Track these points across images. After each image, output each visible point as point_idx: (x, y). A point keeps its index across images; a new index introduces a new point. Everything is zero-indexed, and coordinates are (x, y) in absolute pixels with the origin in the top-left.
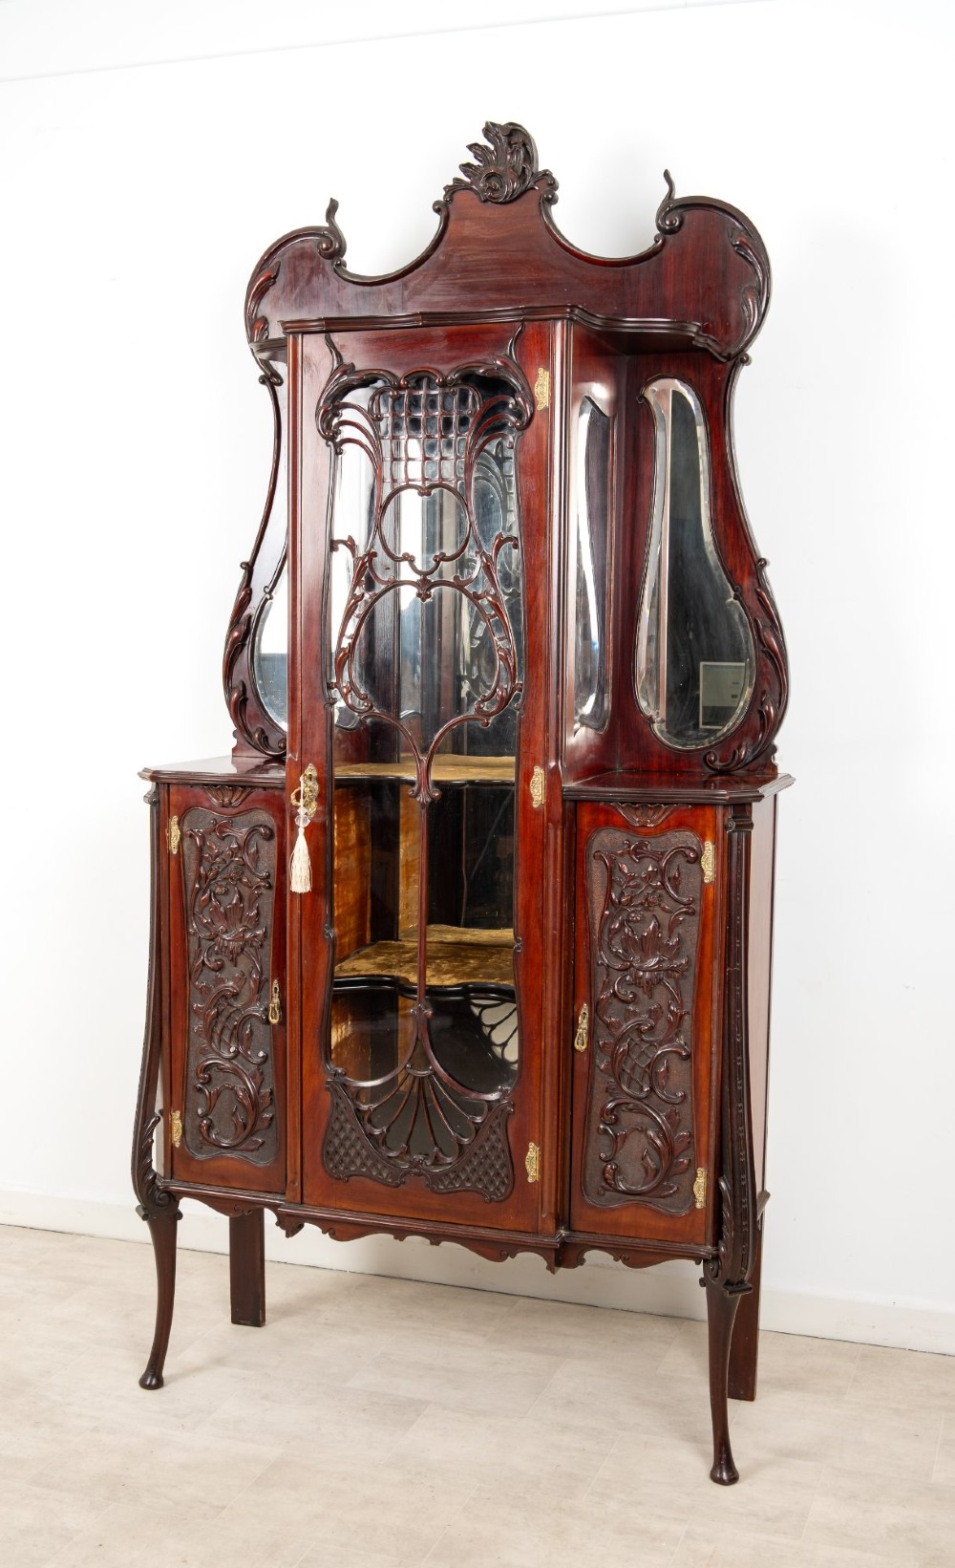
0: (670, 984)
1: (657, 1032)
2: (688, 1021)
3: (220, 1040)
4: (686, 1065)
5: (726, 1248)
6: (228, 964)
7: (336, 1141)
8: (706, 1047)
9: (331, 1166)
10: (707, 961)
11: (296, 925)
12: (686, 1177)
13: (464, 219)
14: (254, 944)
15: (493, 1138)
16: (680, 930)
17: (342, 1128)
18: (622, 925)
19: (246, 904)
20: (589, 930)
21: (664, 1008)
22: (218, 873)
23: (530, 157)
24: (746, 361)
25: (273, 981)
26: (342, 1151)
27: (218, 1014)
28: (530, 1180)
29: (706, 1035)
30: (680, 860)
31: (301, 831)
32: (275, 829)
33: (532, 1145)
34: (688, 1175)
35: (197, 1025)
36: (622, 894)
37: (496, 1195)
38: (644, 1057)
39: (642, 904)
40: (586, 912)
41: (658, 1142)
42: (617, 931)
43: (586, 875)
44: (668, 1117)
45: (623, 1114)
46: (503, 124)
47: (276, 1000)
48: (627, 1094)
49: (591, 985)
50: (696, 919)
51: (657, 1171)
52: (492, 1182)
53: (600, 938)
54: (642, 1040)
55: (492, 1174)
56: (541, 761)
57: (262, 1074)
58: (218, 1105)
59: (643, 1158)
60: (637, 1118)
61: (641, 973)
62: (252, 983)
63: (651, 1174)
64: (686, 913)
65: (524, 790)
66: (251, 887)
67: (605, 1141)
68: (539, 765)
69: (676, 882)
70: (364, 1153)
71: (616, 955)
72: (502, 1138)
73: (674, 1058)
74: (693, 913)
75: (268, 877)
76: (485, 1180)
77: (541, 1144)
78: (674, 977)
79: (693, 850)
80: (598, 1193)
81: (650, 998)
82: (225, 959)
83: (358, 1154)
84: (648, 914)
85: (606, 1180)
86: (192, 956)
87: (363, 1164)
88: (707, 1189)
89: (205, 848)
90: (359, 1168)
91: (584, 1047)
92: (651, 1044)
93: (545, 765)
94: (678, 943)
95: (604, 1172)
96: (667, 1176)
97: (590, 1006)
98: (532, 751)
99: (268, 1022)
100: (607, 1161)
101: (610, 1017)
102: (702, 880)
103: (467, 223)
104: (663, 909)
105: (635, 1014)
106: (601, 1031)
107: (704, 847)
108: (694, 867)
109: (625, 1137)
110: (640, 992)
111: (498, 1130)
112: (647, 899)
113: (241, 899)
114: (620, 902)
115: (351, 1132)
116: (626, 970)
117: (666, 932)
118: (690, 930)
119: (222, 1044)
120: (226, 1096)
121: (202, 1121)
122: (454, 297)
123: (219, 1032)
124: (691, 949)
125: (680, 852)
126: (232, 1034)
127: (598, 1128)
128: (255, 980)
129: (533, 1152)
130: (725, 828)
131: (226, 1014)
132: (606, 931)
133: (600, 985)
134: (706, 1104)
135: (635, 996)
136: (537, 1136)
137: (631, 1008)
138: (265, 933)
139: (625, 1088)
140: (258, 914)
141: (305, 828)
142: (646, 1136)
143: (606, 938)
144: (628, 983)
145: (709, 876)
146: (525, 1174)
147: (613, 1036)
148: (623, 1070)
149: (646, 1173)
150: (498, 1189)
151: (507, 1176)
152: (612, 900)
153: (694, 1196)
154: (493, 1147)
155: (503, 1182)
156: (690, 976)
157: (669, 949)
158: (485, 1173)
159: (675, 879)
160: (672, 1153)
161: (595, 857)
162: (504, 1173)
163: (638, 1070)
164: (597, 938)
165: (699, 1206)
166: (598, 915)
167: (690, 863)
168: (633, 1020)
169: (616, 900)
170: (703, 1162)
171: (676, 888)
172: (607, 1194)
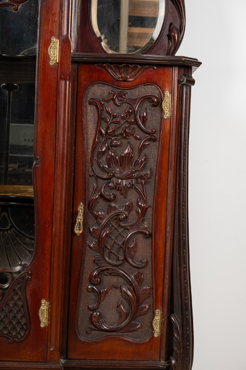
0: (139, 187)
1: (129, 221)
2: (150, 212)
4: (149, 241)
5: (176, 360)
8: (163, 228)
10: (164, 171)
12: (147, 317)
15: (16, 298)
16: (146, 151)
18: (108, 148)
20: (85, 152)
21: (135, 204)
28: (42, 326)
29: (163, 221)
30: (147, 105)
33: (43, 301)
34: (149, 315)
36: (108, 128)
37: (17, 338)
38: (120, 238)
39: (121, 134)
40: (83, 140)
41: (129, 293)
42: (104, 153)
43: (83, 115)
44: (136, 277)
45: (105, 277)
48: (108, 263)
49: (85, 189)
50: (157, 143)
51: (127, 315)
52: (14, 328)
53: (92, 158)
54: (119, 226)
55: (14, 323)
56: (57, 33)
59: (118, 306)
60: (114, 280)
61: (120, 181)
63: (123, 316)
64: (150, 140)
65: (44, 54)
67: (92, 296)
68: (55, 36)
69: (144, 120)
71: (103, 169)
72: (22, 298)
73: (140, 236)
74: (154, 140)
76: (10, 327)
77: (49, 299)
78: (142, 183)
79: (156, 98)
80: (87, 333)
81: (125, 198)
84: (125, 141)
85: (92, 323)
88: (162, 324)
91: (81, 232)
92: (125, 228)
93: (59, 36)
94: (145, 159)
95: (91, 318)
96: (134, 318)
97: (85, 204)
98: (50, 27)
100: (94, 310)
101: (98, 212)
102: (162, 118)
104: (136, 138)
105: (115, 208)
106: (92, 221)
107: (164, 94)
108: (158, 108)
109: (106, 292)
110: (118, 194)
111: (19, 292)
112: (125, 131)
114: (106, 133)
116: (110, 179)
117: (136, 153)
124: (152, 164)
125: (148, 98)
127: (87, 288)
129: (44, 306)
130: (179, 82)
132: (96, 153)
133: (91, 190)
135: (115, 196)
136: (47, 294)
137: (113, 205)
139: (107, 259)
142: (121, 291)
143: (96, 158)
144: (111, 188)
145: (167, 114)
146: (39, 321)
147: (99, 224)
148: (106, 247)
149: (120, 316)
150: (18, 333)
151: (25, 324)
152: (101, 132)
153: (153, 329)
154: (15, 304)
155: (22, 328)
156: (152, 181)
157: (136, 164)
158: (10, 322)
159: (144, 117)
160: (138, 301)
161: (90, 103)
162: (23, 321)
163: (116, 246)
164: (89, 158)
165: (156, 335)
166: (91, 142)
167: (154, 106)
168: (113, 213)
169: (104, 132)
170: (160, 306)
171: (144, 122)
172: (93, 332)
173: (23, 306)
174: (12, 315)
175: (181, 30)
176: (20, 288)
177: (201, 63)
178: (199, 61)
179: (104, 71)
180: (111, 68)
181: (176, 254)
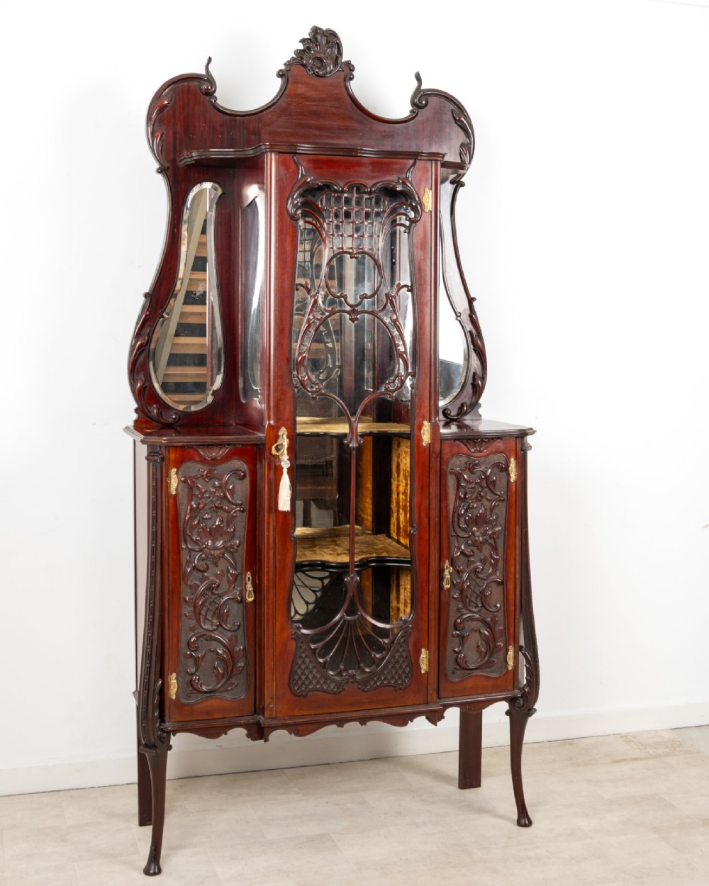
0: (491, 541)
1: (484, 572)
2: (501, 562)
3: (206, 619)
4: (500, 588)
6: (211, 566)
7: (299, 672)
8: (513, 576)
9: (296, 688)
10: (512, 527)
11: (271, 532)
12: (501, 655)
13: (298, 83)
14: (232, 550)
15: (401, 650)
16: (496, 511)
17: (304, 662)
18: (466, 511)
19: (225, 523)
20: (447, 517)
21: (488, 557)
22: (205, 505)
23: (340, 53)
24: (462, 185)
25: (246, 573)
26: (303, 678)
27: (205, 601)
28: (423, 672)
29: (513, 569)
30: (496, 470)
31: (285, 471)
32: (247, 472)
33: (423, 650)
34: (503, 652)
35: (187, 610)
36: (466, 493)
37: (403, 685)
38: (478, 588)
39: (476, 498)
40: (447, 506)
41: (487, 634)
42: (463, 515)
43: (446, 484)
44: (491, 619)
45: (467, 623)
46: (324, 29)
47: (249, 587)
48: (470, 610)
49: (449, 548)
50: (505, 503)
51: (486, 653)
52: (400, 677)
53: (453, 521)
54: (477, 577)
55: (400, 672)
56: (428, 417)
57: (236, 637)
58: (203, 664)
60: (474, 624)
61: (477, 538)
62: (229, 575)
63: (483, 655)
64: (500, 500)
65: (418, 436)
66: (230, 512)
67: (457, 640)
68: (426, 420)
69: (494, 483)
70: (318, 676)
71: (463, 529)
72: (406, 649)
73: (494, 584)
74: (503, 501)
75: (242, 504)
76: (396, 677)
77: (428, 648)
78: (494, 539)
79: (503, 464)
80: (454, 673)
81: (481, 552)
82: (209, 563)
83: (314, 677)
84: (479, 503)
85: (458, 664)
86: (184, 563)
87: (318, 683)
88: (515, 658)
89: (195, 489)
90: (315, 686)
91: (448, 586)
92: (482, 579)
93: (429, 420)
94: (495, 518)
95: (456, 660)
96: (490, 657)
97: (449, 561)
98: (422, 412)
99: (242, 601)
100: (459, 653)
101: (459, 567)
102: (508, 481)
103: (300, 85)
104: (488, 500)
105: (473, 562)
106: (454, 575)
107: (509, 461)
108: (504, 474)
109: (468, 636)
110: (475, 549)
112: (479, 494)
113: (222, 521)
114: (465, 497)
115: (309, 664)
116: (469, 537)
117: (488, 513)
118: (501, 510)
119: (207, 621)
120: (209, 656)
121: (192, 677)
122: (291, 131)
123: (204, 614)
124: (502, 521)
125: (497, 465)
126: (214, 613)
127: (452, 635)
128: (232, 574)
129: (424, 654)
130: (522, 450)
131: (209, 600)
132: (456, 515)
133: (454, 548)
134: (513, 608)
135: (473, 552)
136: (426, 644)
137: (472, 559)
138: (240, 542)
140: (234, 530)
141: (288, 469)
142: (480, 633)
143: (456, 520)
144: (469, 545)
145: (513, 477)
146: (419, 668)
147: (461, 577)
148: (467, 596)
149: (480, 655)
150: (404, 681)
151: (409, 672)
152: (460, 497)
153: (507, 663)
154: (401, 656)
155: (406, 677)
156: (502, 537)
157: (491, 522)
158: (397, 672)
159: (494, 481)
160: (495, 639)
161: (450, 473)
162: (407, 670)
163: (475, 595)
164: (451, 520)
165: (510, 668)
166: (451, 507)
167: (502, 471)
168: (472, 566)
169: (462, 496)
170: (512, 642)
171: (494, 486)
172: (458, 672)
173: (406, 657)
174: (397, 666)
175: (484, 378)
176: (404, 641)
177: (535, 431)
178: (535, 429)
179: (463, 446)
180: (469, 443)
181: (524, 596)
